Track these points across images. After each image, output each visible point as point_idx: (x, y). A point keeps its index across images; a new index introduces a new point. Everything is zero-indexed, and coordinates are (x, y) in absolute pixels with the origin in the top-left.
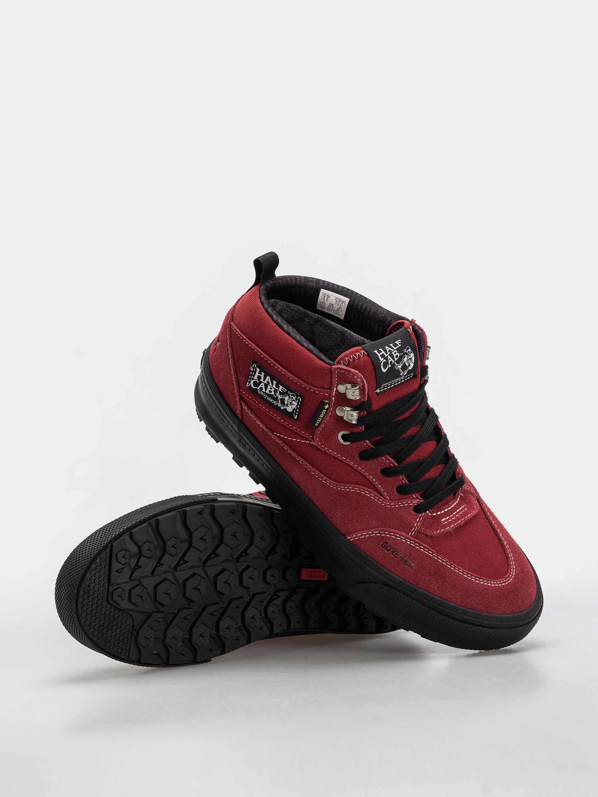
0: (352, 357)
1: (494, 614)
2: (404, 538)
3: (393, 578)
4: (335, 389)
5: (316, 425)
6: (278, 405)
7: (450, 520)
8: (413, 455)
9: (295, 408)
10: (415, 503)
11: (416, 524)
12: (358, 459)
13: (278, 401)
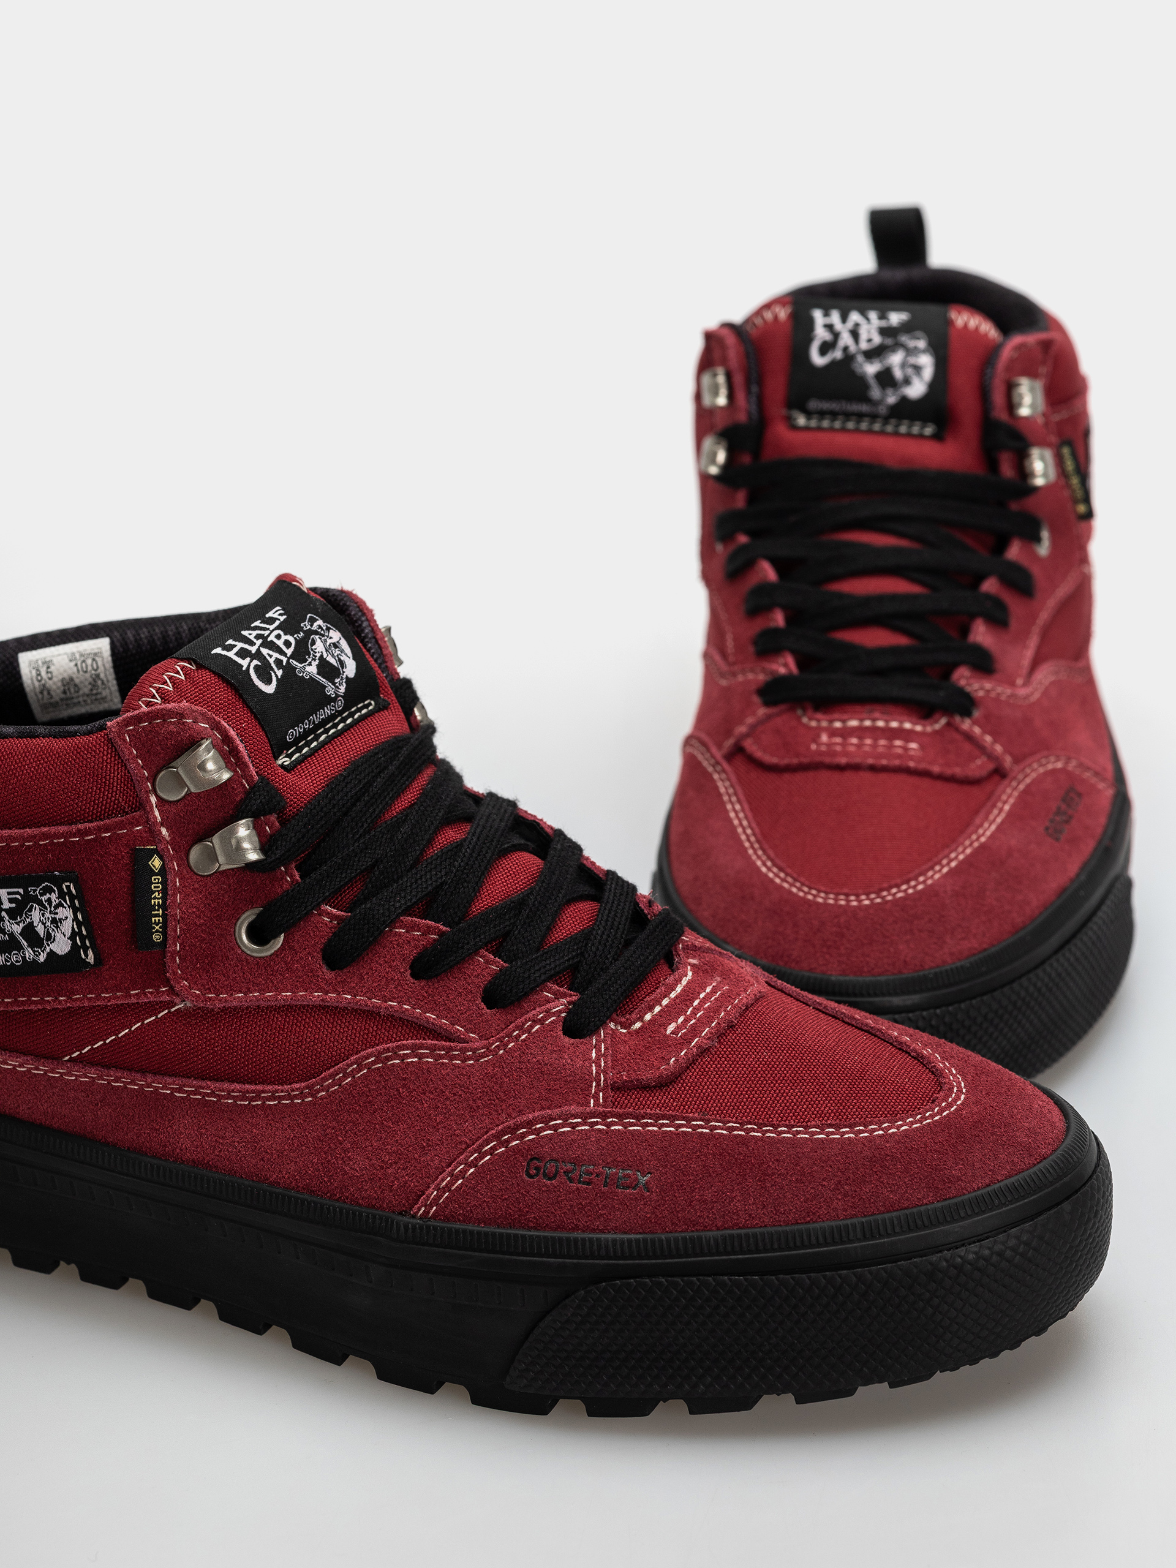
0: (154, 691)
1: (964, 1194)
2: (579, 1120)
3: (610, 1243)
4: (153, 799)
5: (156, 938)
6: (24, 958)
7: (692, 1023)
8: (484, 893)
9: (73, 928)
10: (560, 1012)
11: (594, 1068)
12: (329, 975)
13: (20, 948)
